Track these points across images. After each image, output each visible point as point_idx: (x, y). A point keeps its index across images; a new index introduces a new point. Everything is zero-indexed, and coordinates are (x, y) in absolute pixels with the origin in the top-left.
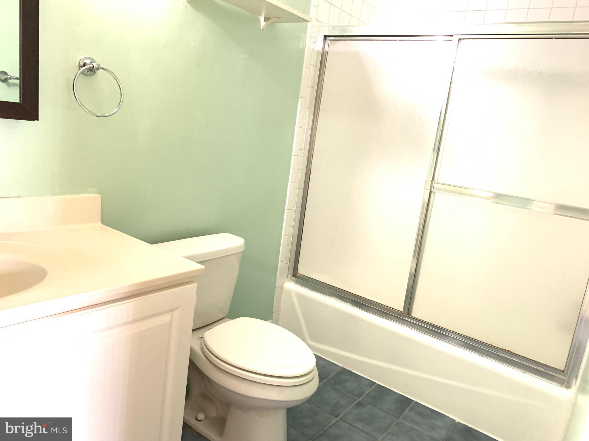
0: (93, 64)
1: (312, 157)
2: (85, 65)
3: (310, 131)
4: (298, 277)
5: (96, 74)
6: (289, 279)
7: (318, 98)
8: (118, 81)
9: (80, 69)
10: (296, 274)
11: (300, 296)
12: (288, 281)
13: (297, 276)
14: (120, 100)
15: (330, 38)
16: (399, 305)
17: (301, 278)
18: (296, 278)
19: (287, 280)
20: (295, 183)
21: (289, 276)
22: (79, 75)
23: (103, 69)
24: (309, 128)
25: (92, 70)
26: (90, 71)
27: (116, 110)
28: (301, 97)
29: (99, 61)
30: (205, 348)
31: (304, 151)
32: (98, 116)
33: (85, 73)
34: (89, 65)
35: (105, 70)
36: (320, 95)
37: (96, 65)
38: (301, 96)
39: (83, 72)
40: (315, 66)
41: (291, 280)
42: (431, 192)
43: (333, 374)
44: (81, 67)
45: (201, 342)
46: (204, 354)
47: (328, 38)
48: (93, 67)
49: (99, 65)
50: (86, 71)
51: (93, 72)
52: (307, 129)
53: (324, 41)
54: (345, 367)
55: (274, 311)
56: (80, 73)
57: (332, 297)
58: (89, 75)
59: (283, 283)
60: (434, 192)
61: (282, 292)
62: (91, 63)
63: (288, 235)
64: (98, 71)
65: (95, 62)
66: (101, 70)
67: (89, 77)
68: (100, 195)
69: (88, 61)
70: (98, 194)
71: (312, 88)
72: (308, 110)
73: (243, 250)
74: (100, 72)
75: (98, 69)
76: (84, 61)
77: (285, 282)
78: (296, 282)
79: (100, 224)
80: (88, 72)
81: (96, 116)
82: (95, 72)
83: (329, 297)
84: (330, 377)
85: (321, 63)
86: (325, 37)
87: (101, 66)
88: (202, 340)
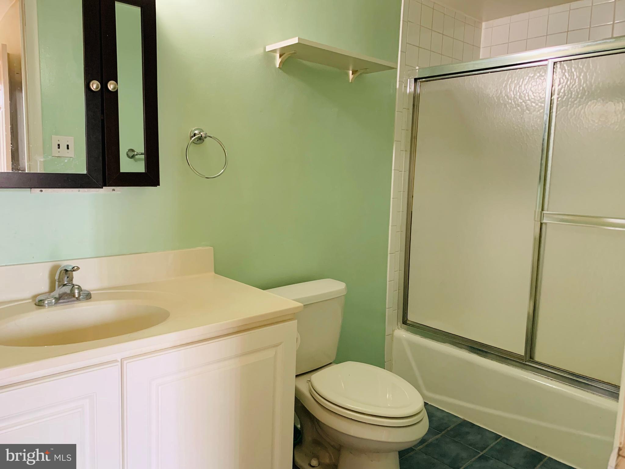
0: (201, 133)
1: (412, 199)
2: (195, 135)
3: (408, 172)
4: (408, 325)
5: (204, 142)
6: (399, 326)
7: (413, 140)
8: (222, 145)
9: (191, 139)
10: (406, 321)
11: (412, 344)
12: (399, 329)
13: (407, 323)
14: (225, 162)
15: (421, 80)
16: (520, 349)
17: (411, 325)
18: (407, 325)
19: (397, 328)
20: (396, 226)
21: (399, 323)
22: (190, 144)
23: (210, 137)
24: (407, 170)
25: (201, 139)
26: (199, 140)
27: (223, 171)
28: (396, 141)
29: (207, 131)
30: (313, 389)
31: (403, 194)
32: (208, 178)
33: (195, 142)
34: (198, 135)
35: (211, 137)
36: (415, 137)
37: (204, 134)
38: (395, 139)
39: (194, 142)
40: (408, 109)
41: (401, 327)
42: (541, 224)
43: (452, 426)
44: (192, 137)
45: (309, 385)
46: (312, 396)
47: (418, 80)
48: (202, 136)
49: (206, 133)
50: (196, 140)
51: (202, 140)
52: (404, 171)
53: (415, 84)
54: (466, 419)
55: (385, 361)
56: (191, 142)
57: (446, 344)
58: (198, 143)
59: (393, 331)
60: (546, 224)
61: (392, 341)
62: (200, 133)
63: (394, 280)
64: (206, 139)
65: (203, 131)
66: (208, 138)
67: (198, 145)
68: (212, 247)
69: (196, 132)
70: (211, 246)
71: (406, 131)
72: (404, 152)
73: (345, 294)
74: (207, 140)
75: (205, 138)
76: (194, 132)
77: (394, 330)
78: (407, 330)
79: (213, 273)
80: (197, 141)
81: (206, 178)
82: (204, 140)
83: (443, 344)
84: (449, 429)
85: (414, 105)
86: (416, 80)
87: (208, 135)
88: (310, 383)
